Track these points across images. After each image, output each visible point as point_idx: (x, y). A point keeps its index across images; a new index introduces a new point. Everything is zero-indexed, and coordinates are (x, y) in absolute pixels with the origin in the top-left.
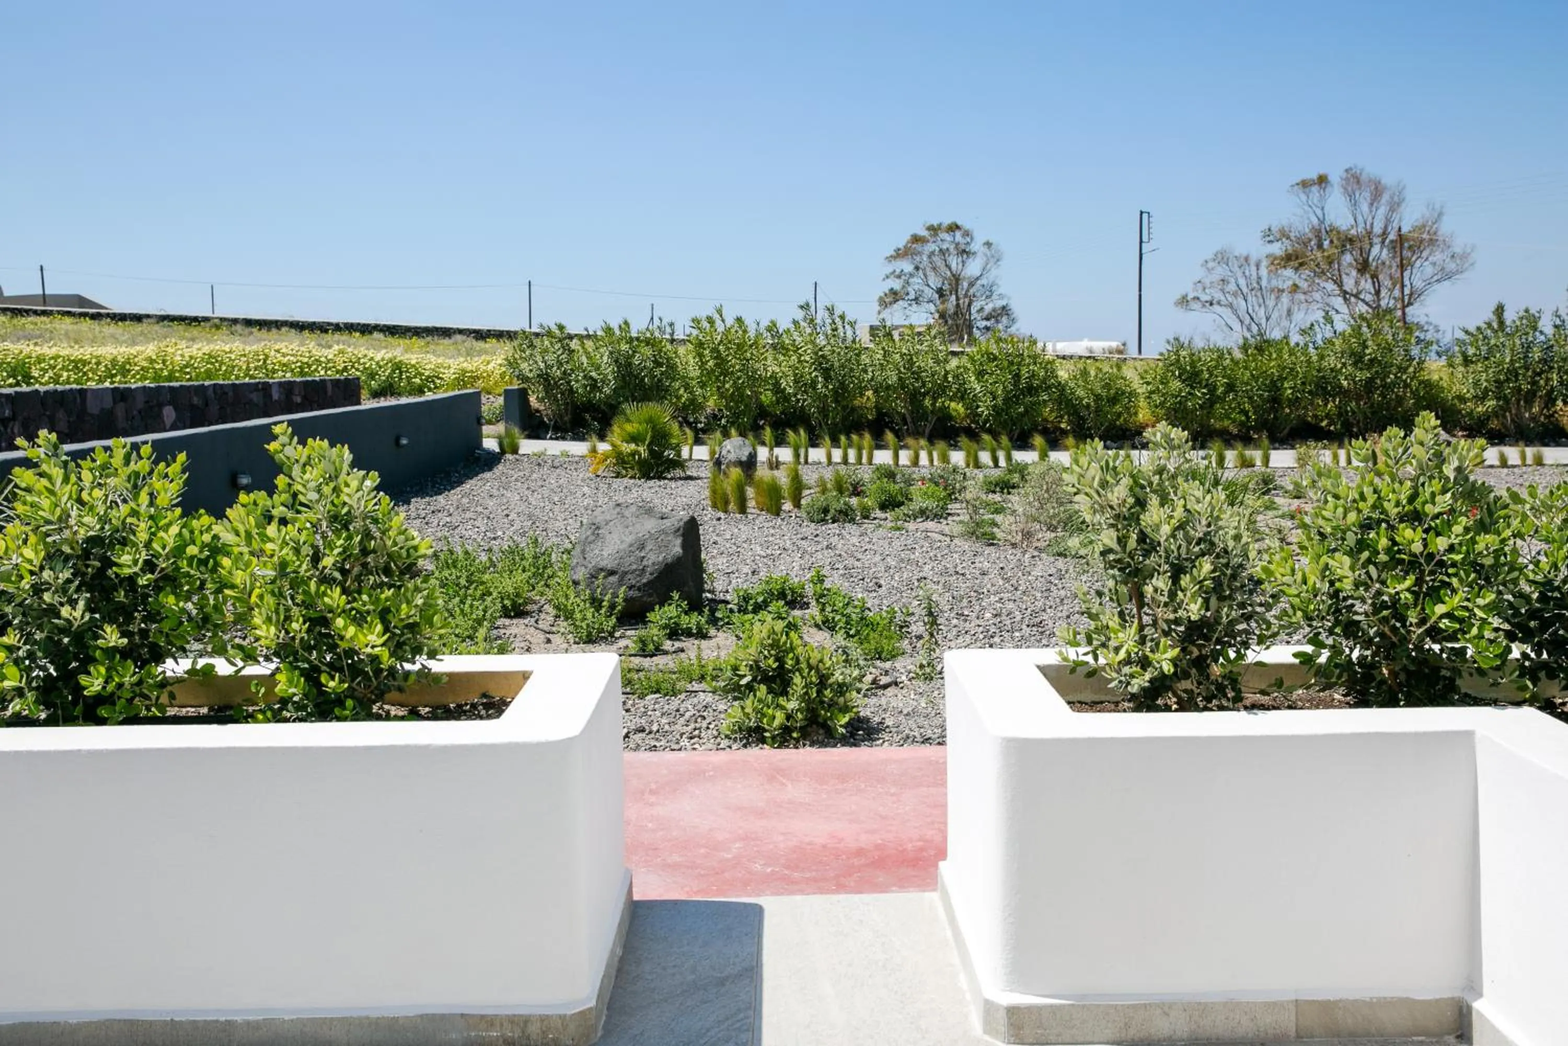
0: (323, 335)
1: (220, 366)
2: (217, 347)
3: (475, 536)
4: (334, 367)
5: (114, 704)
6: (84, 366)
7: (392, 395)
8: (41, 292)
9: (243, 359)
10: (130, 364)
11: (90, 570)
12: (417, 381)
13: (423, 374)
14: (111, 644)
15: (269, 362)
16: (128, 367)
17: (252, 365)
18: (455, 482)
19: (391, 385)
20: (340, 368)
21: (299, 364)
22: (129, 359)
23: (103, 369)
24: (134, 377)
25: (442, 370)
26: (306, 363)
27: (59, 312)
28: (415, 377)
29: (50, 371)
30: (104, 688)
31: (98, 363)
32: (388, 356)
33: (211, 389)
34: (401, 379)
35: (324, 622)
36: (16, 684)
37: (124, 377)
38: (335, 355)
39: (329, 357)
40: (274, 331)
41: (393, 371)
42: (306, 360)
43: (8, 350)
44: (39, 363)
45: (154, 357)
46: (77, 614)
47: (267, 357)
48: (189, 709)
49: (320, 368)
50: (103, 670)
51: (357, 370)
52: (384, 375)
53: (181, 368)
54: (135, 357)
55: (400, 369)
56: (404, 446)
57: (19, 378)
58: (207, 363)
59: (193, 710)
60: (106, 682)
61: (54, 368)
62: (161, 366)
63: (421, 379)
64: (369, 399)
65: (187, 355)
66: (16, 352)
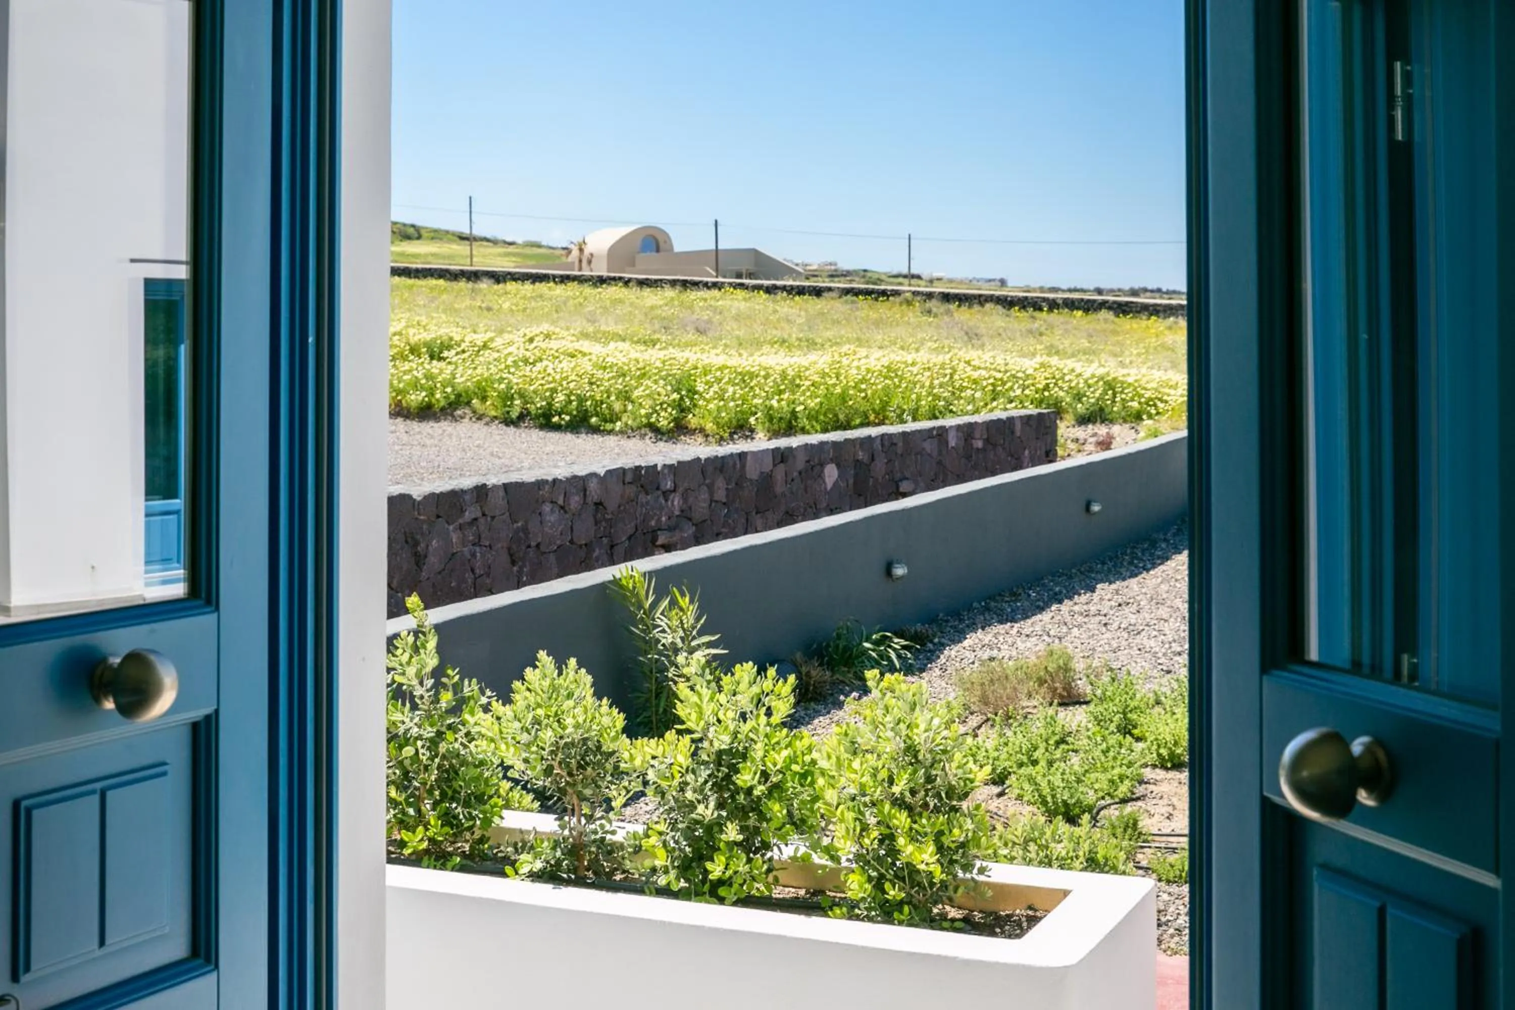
0: (1037, 314)
1: (900, 382)
2: (898, 359)
3: (1157, 649)
4: (1033, 385)
5: (731, 885)
6: (751, 379)
7: (1102, 422)
8: (714, 248)
9: (927, 374)
10: (800, 377)
11: (720, 774)
12: (1135, 404)
13: (1142, 396)
14: (731, 839)
15: (956, 377)
16: (798, 381)
17: (936, 382)
18: (1159, 558)
19: (1101, 410)
20: (1041, 386)
21: (991, 381)
22: (800, 371)
23: (771, 384)
24: (803, 394)
25: (1167, 390)
26: (1001, 379)
27: (730, 284)
28: (1132, 400)
29: (716, 386)
30: (724, 873)
31: (766, 377)
32: (1101, 371)
33: (878, 441)
34: (1114, 402)
35: (892, 837)
36: (664, 863)
37: (794, 393)
38: (1035, 370)
39: (1028, 372)
40: (976, 308)
41: (1105, 392)
42: (999, 375)
43: (674, 359)
44: (705, 375)
45: (827, 370)
46: (709, 812)
47: (954, 371)
48: (791, 889)
49: (1016, 386)
50: (723, 859)
51: (1061, 388)
52: (1092, 397)
53: (856, 384)
54: (807, 369)
55: (1113, 389)
56: (1095, 513)
57: (684, 393)
58: (886, 378)
59: (793, 890)
60: (726, 868)
61: (721, 380)
62: (834, 381)
63: (1140, 403)
64: (1074, 426)
65: (863, 368)
66: (682, 361)
